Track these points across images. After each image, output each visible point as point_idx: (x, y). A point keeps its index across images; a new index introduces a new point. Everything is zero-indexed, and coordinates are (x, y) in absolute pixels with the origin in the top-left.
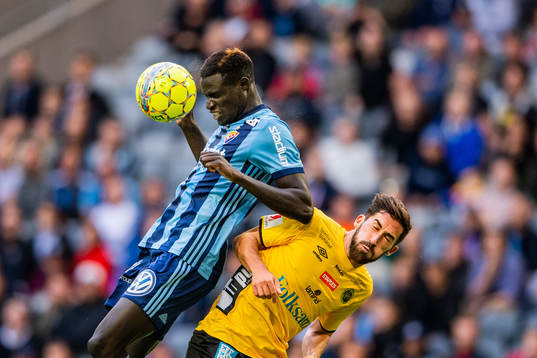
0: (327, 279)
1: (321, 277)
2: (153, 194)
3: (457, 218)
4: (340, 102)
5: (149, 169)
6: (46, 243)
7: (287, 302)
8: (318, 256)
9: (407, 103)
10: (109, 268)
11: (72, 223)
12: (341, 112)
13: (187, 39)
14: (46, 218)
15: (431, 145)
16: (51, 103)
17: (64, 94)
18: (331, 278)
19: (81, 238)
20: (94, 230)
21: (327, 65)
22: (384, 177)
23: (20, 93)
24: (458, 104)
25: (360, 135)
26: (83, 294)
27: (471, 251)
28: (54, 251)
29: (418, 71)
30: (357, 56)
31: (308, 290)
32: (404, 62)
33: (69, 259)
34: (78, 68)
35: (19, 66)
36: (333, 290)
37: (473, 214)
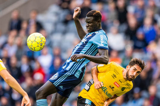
0: (116, 84)
1: (114, 83)
2: (57, 52)
3: (149, 56)
4: (112, 22)
5: (55, 44)
6: (25, 68)
7: (103, 90)
8: (113, 77)
9: (132, 22)
10: (44, 75)
11: (32, 61)
12: (113, 25)
13: (65, 5)
14: (24, 60)
15: (140, 34)
16: (24, 25)
17: (28, 23)
18: (117, 83)
19: (35, 66)
20: (39, 63)
21: (108, 11)
22: (126, 44)
23: (15, 23)
24: (148, 22)
25: (119, 32)
26: (36, 83)
27: (153, 65)
28: (27, 70)
29: (136, 12)
30: (117, 8)
31: (110, 87)
32: (131, 9)
33: (32, 72)
34: (32, 15)
35: (15, 15)
36: (118, 87)
37: (154, 55)
